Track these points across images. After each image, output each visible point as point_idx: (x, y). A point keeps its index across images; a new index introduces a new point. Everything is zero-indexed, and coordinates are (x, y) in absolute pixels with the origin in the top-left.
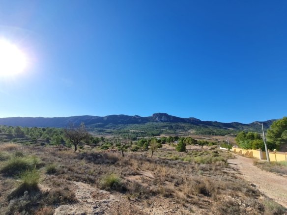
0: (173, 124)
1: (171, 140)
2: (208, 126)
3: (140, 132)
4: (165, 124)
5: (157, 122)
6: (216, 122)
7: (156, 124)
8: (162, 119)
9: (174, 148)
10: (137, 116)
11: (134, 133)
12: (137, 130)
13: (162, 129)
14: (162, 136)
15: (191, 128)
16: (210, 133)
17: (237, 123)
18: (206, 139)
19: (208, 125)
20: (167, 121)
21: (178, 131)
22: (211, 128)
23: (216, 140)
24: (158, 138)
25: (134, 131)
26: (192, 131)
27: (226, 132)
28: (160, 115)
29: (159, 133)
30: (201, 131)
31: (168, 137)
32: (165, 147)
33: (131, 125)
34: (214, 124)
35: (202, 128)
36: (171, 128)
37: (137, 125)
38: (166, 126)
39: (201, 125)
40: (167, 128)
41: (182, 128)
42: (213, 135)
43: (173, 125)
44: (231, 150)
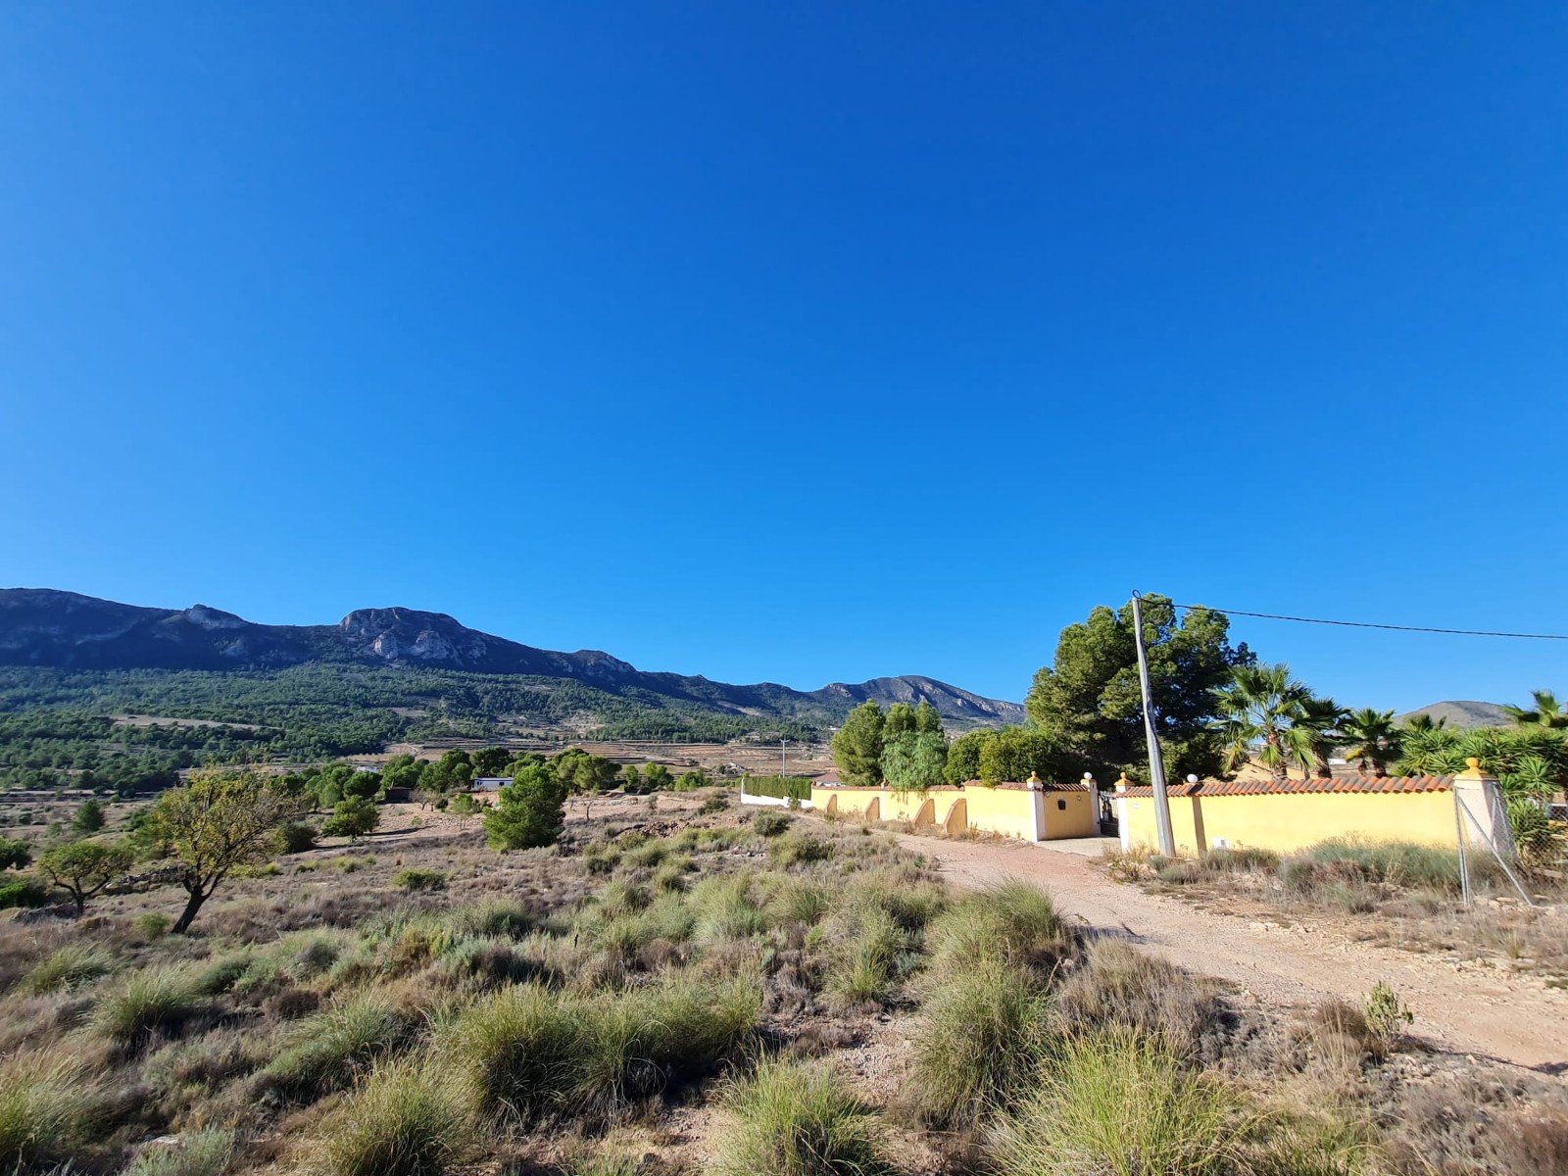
0: (483, 684)
1: (458, 776)
2: (664, 699)
3: (218, 734)
4: (431, 680)
5: (376, 662)
6: (698, 681)
7: (364, 678)
8: (418, 650)
9: (476, 823)
10: (213, 614)
11: (158, 737)
12: (197, 714)
13: (402, 712)
14: (397, 750)
15: (580, 703)
16: (668, 732)
17: (778, 687)
18: (646, 759)
19: (665, 693)
20: (448, 664)
21: (506, 721)
22: (675, 710)
23: (694, 763)
24: (363, 765)
25: (164, 722)
26: (587, 723)
27: (733, 728)
28: (405, 625)
29: (383, 736)
30: (629, 722)
31: (437, 757)
32: (405, 823)
33: (136, 675)
34: (689, 690)
35: (636, 707)
36: (468, 702)
37: (204, 681)
38: (434, 694)
39: (634, 690)
40: (443, 704)
41: (536, 706)
42: (681, 739)
43: (479, 688)
44: (805, 804)
